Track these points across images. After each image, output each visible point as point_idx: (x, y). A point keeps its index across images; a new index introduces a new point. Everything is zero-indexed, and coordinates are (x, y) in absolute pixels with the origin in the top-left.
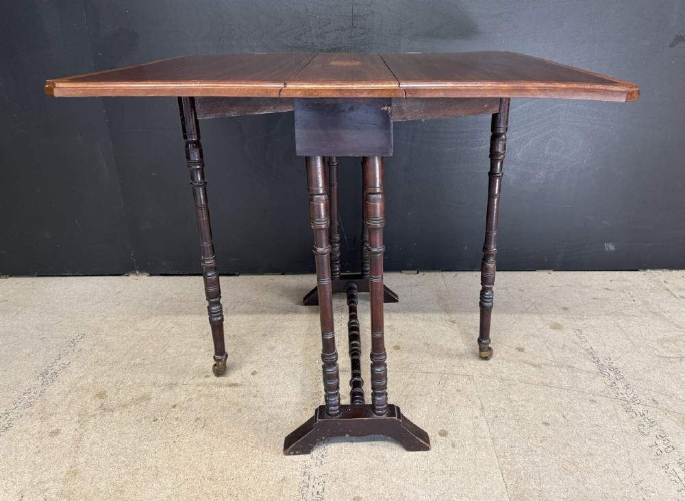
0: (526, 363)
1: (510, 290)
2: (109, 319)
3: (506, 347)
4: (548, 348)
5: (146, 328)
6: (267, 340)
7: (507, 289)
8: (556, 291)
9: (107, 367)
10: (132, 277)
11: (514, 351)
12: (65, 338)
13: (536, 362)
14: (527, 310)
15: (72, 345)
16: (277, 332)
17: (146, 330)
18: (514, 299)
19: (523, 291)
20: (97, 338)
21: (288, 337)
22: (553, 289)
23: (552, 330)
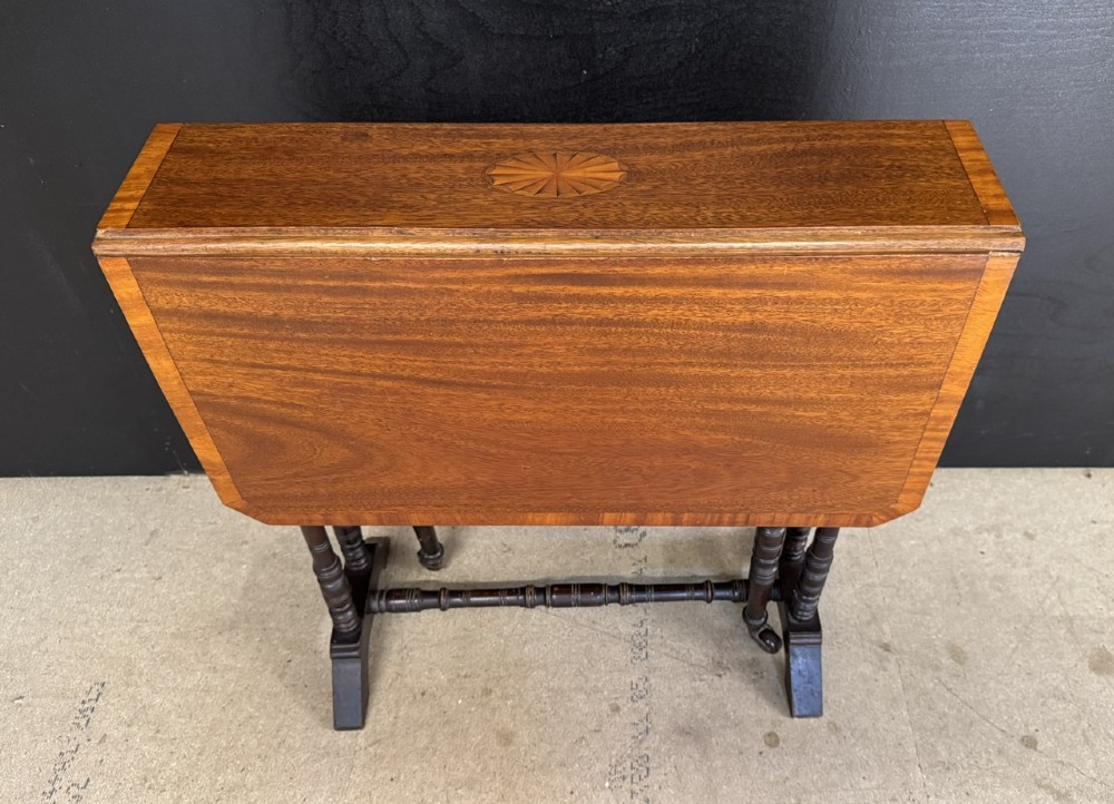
0: (1040, 786)
1: (1007, 537)
2: (147, 629)
3: (1000, 736)
4: (1087, 740)
5: (231, 662)
6: (494, 709)
7: (999, 536)
8: (1102, 536)
9: (167, 795)
10: (175, 478)
11: (1014, 747)
12: (64, 696)
13: (1060, 784)
14: (1041, 603)
15: (83, 722)
16: (511, 681)
17: (233, 669)
18: (1014, 566)
19: (1030, 536)
20: (133, 698)
21: (539, 699)
22: (1096, 529)
23: (1093, 675)
